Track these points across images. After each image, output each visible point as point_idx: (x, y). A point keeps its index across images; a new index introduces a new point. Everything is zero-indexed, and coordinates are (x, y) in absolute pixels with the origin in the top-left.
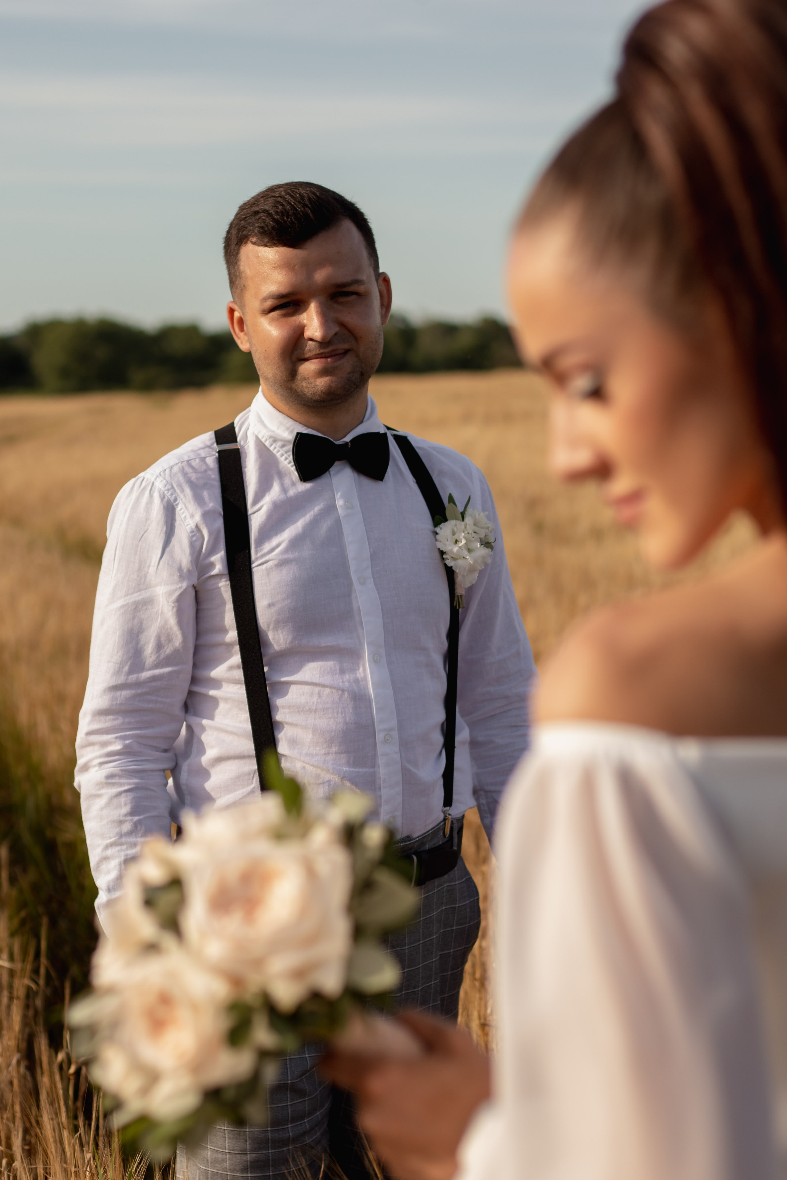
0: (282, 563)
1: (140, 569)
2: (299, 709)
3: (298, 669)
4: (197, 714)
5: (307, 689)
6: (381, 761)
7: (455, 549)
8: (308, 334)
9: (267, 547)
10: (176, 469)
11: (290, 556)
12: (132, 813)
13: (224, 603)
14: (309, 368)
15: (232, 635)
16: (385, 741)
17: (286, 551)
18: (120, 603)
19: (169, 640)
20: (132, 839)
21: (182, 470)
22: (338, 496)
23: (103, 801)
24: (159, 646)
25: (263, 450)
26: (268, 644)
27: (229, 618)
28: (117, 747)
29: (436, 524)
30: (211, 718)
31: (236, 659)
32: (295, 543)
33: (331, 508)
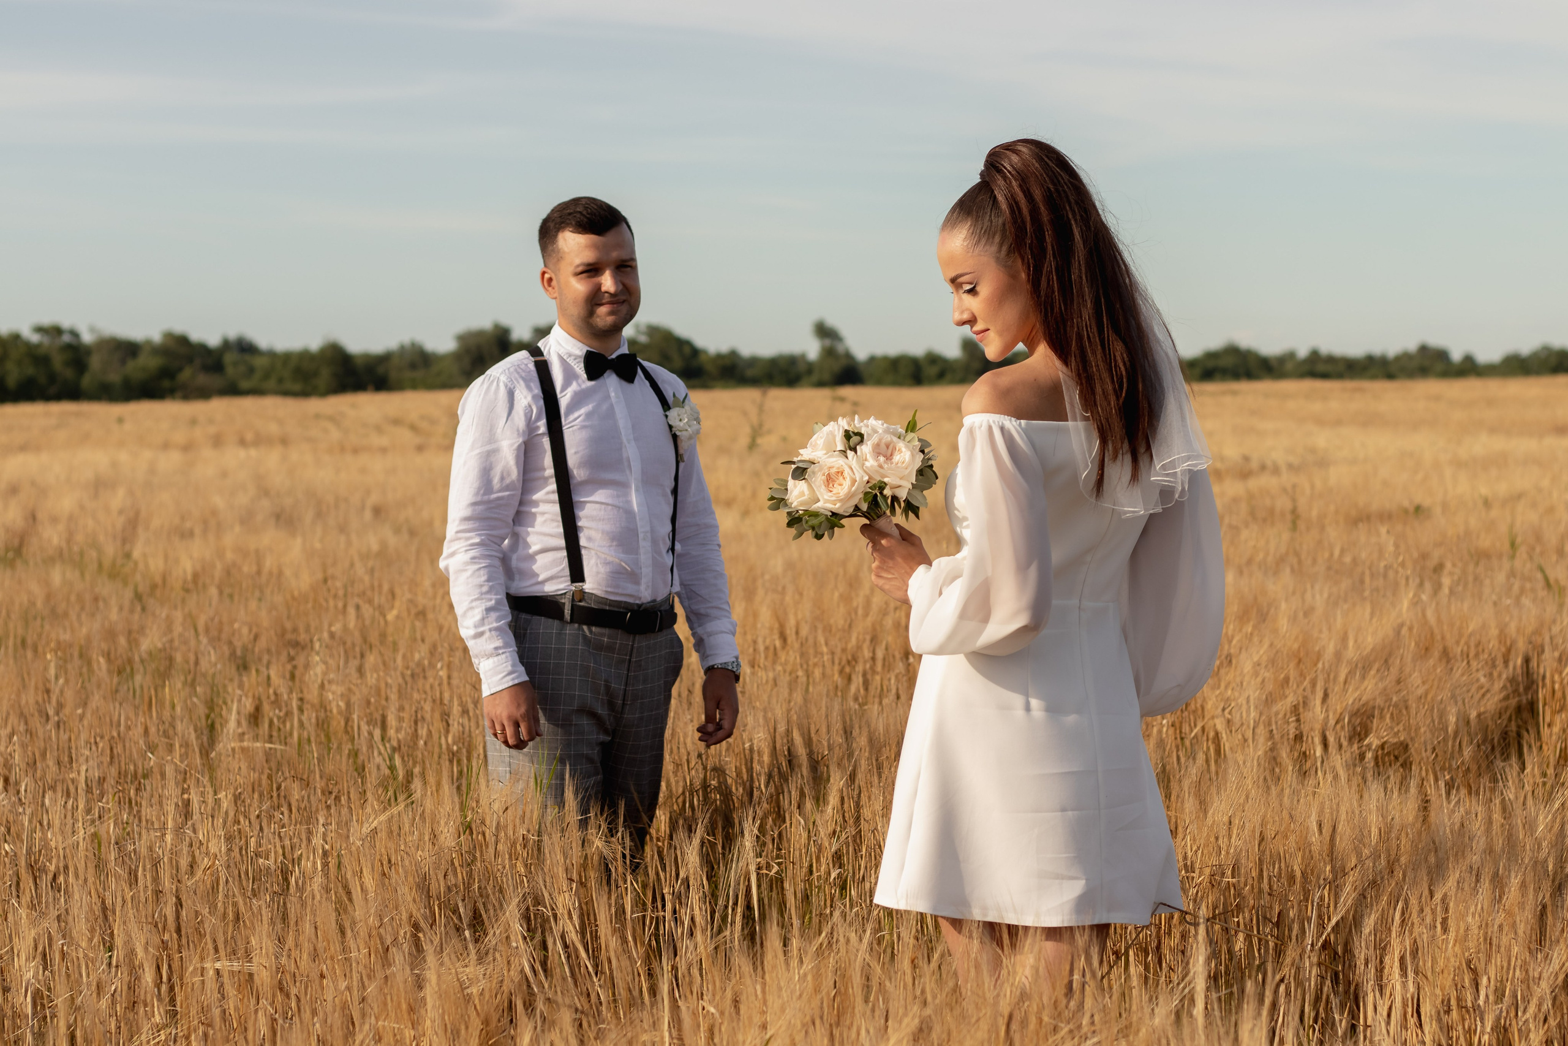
0: (583, 427)
1: (491, 430)
2: (592, 518)
3: (592, 494)
4: (520, 525)
5: (597, 506)
6: (642, 551)
7: (681, 424)
8: (604, 289)
9: (571, 417)
10: (512, 370)
11: (587, 423)
12: (488, 580)
13: (545, 452)
14: (603, 310)
15: (550, 471)
16: (644, 539)
17: (584, 420)
18: (478, 451)
19: (509, 475)
20: (489, 596)
21: (516, 370)
22: (611, 390)
23: (469, 573)
24: (502, 479)
25: (563, 361)
26: (574, 477)
27: (548, 460)
28: (477, 540)
29: (665, 411)
30: (533, 526)
31: (553, 486)
32: (589, 415)
33: (608, 397)
